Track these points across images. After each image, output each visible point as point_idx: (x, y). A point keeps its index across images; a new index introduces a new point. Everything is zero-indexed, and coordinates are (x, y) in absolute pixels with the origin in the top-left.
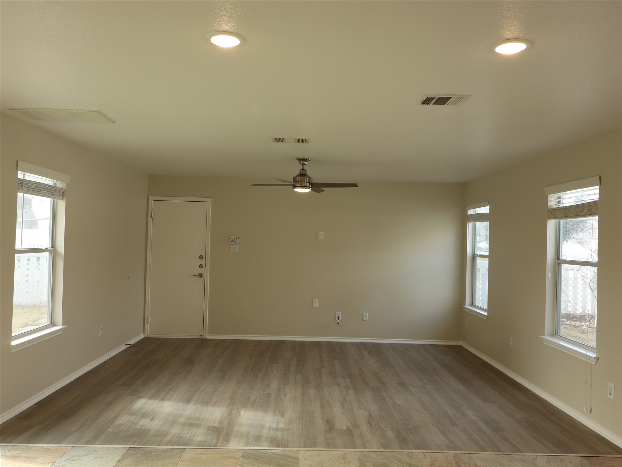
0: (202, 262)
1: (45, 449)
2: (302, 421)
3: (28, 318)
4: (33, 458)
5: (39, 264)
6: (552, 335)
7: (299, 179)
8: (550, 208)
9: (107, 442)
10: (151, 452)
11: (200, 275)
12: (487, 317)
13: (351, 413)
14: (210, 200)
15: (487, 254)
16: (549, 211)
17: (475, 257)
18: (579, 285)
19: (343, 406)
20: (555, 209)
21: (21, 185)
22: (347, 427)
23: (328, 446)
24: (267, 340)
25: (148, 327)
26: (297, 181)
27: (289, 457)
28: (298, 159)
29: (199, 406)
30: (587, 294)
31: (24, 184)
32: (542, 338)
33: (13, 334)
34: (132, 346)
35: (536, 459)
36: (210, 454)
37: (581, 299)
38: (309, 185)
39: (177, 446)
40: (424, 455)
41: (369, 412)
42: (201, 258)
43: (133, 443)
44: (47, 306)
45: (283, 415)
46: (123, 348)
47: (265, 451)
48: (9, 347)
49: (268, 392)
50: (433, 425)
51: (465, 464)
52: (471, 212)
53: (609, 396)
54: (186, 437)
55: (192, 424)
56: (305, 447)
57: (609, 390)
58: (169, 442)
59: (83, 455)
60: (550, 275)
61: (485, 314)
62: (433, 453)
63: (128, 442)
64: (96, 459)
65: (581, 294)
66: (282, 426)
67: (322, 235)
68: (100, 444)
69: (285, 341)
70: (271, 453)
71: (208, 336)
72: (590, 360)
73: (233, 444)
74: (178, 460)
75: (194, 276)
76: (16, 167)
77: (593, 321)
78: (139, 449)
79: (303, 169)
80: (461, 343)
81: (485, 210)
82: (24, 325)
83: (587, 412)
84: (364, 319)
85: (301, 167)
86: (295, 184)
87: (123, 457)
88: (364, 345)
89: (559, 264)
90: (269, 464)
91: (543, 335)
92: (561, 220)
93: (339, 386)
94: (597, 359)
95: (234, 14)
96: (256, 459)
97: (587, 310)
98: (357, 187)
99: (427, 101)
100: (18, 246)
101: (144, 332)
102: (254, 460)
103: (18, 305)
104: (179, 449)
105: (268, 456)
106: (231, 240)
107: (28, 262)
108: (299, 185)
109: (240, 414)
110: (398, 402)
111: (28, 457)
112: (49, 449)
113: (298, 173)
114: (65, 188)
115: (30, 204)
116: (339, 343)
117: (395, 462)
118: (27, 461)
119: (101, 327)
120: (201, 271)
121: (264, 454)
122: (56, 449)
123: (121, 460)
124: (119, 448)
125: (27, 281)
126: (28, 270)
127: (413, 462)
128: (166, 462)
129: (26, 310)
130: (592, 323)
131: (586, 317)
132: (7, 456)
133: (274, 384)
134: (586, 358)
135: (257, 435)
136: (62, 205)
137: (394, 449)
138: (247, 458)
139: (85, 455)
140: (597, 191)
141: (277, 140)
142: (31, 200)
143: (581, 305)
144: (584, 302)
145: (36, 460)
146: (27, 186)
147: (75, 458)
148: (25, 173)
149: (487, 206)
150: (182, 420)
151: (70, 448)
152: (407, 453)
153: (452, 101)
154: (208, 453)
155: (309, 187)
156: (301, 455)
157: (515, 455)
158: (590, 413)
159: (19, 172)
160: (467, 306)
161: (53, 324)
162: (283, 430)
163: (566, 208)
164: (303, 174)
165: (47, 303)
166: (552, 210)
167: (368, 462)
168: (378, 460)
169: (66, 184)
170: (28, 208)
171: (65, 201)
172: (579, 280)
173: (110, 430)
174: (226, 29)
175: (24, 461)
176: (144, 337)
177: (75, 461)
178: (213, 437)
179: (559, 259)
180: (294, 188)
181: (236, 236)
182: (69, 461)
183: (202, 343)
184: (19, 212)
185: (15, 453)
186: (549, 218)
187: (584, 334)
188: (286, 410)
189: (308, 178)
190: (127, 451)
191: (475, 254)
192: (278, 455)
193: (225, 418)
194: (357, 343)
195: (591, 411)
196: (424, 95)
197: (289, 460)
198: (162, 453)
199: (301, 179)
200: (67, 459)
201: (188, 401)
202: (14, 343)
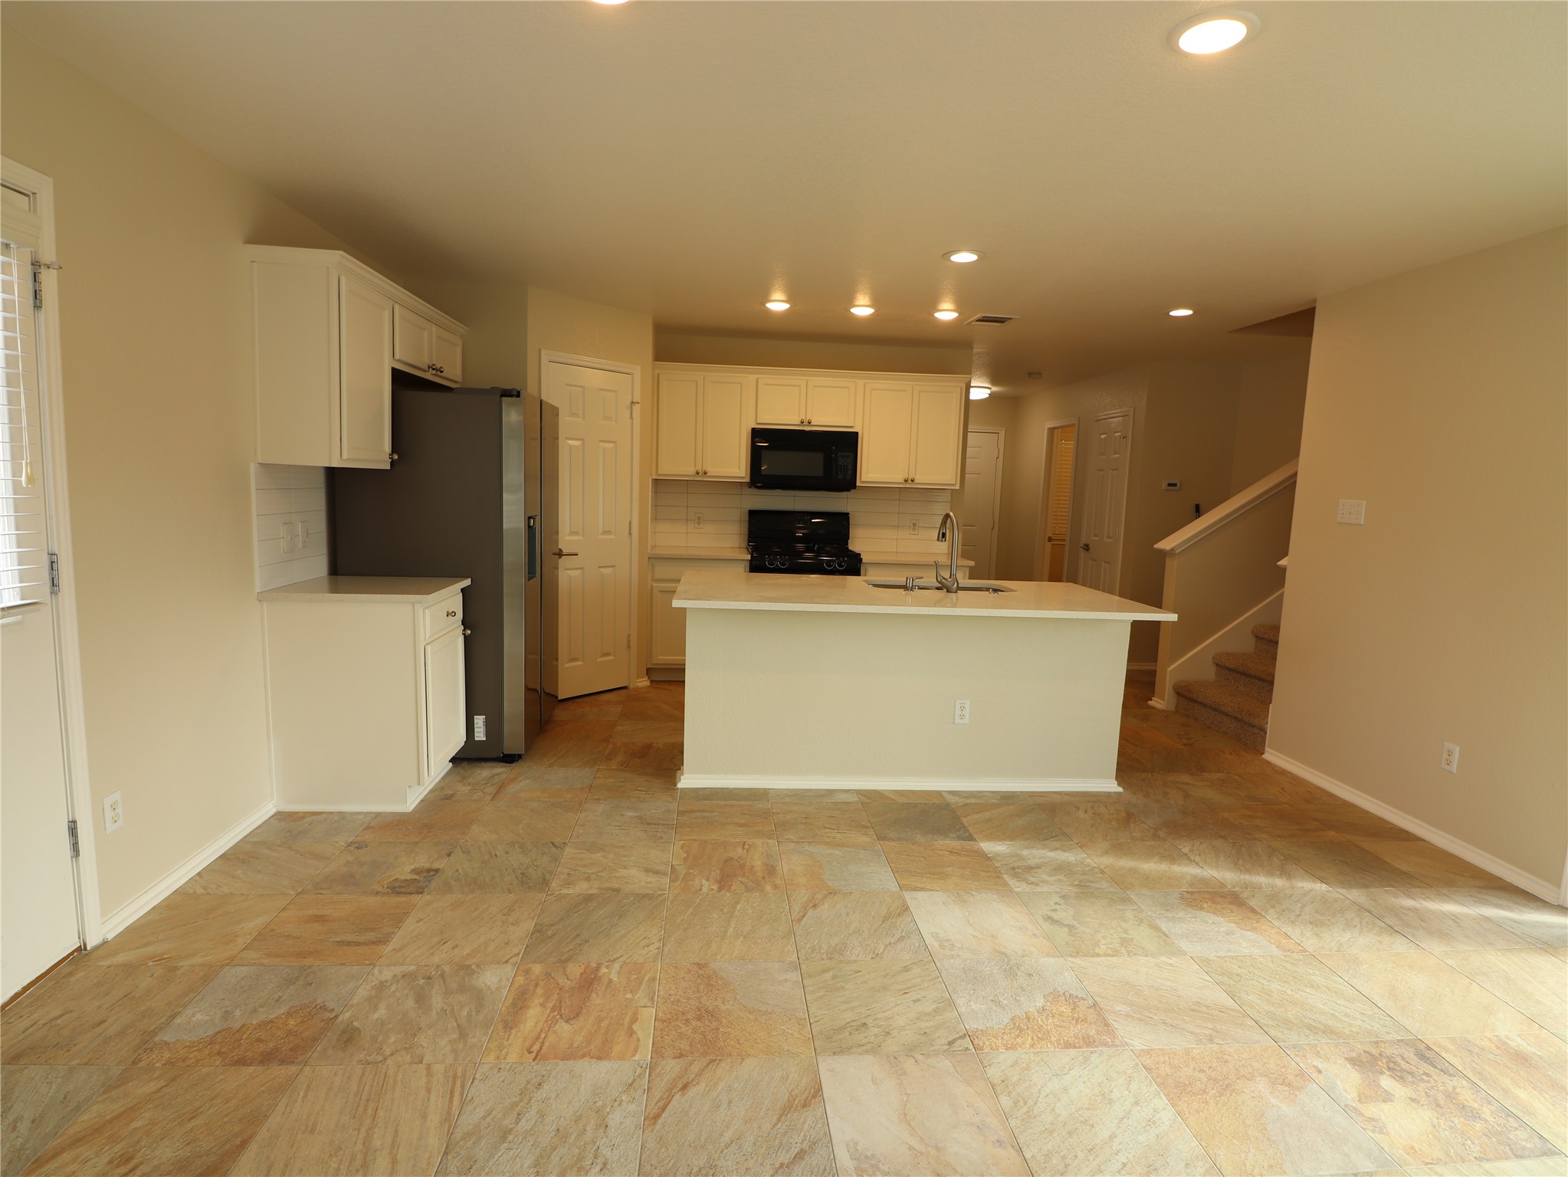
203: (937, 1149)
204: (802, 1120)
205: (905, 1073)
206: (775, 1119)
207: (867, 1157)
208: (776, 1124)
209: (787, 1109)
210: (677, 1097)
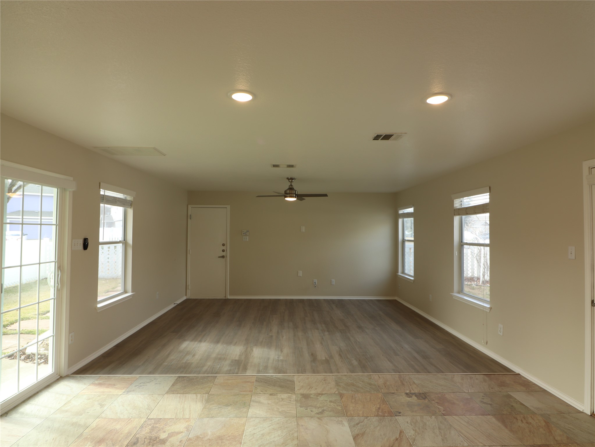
0: (224, 248)
1: (121, 378)
2: (295, 355)
3: (109, 287)
4: (113, 385)
5: (116, 251)
6: (459, 293)
7: (288, 191)
8: (456, 208)
9: (162, 373)
10: (193, 379)
11: (223, 257)
12: (414, 281)
13: (327, 348)
14: (229, 207)
15: (413, 239)
16: (455, 210)
17: (404, 241)
18: (469, 258)
19: (321, 343)
20: (459, 209)
21: (103, 199)
22: (326, 358)
23: (314, 372)
24: (268, 299)
25: (189, 292)
26: (287, 193)
27: (288, 380)
28: (288, 178)
29: (225, 346)
30: (474, 263)
31: (104, 198)
32: (452, 295)
33: (98, 300)
34: (178, 305)
35: (454, 377)
36: (234, 380)
37: (470, 267)
38: (295, 196)
39: (211, 374)
40: (379, 377)
41: (339, 347)
42: (223, 245)
43: (181, 373)
44: (121, 278)
45: (282, 351)
46: (172, 306)
47: (271, 377)
48: (96, 308)
49: (271, 335)
50: (383, 355)
51: (407, 382)
52: (401, 212)
53: (499, 333)
54: (217, 368)
55: (220, 358)
56: (298, 373)
57: (499, 329)
58: (205, 372)
59: (147, 382)
60: (456, 253)
61: (413, 279)
62: (384, 375)
63: (178, 372)
64: (156, 385)
65: (470, 263)
66: (281, 358)
67: (303, 229)
68: (158, 374)
69: (280, 299)
70: (275, 378)
71: (229, 297)
72: (485, 309)
73: (249, 373)
74: (212, 384)
75: (219, 257)
76: (99, 187)
77: (479, 281)
78: (185, 377)
79: (291, 185)
80: (396, 298)
81: (411, 210)
82: (106, 291)
83: (484, 343)
84: (332, 284)
85: (289, 184)
86: (285, 195)
87: (174, 383)
88: (332, 301)
89: (462, 245)
90: (274, 386)
91: (453, 292)
92: (463, 216)
93: (318, 329)
94: (491, 308)
95: (249, 78)
96: (265, 383)
97: (474, 274)
98: (327, 196)
99: (377, 138)
100: (101, 240)
101: (186, 295)
102: (264, 383)
103: (102, 278)
104: (213, 377)
105: (273, 380)
106: (243, 233)
107: (109, 249)
108: (289, 196)
109: (252, 351)
110: (358, 340)
111: (110, 385)
112: (124, 378)
113: (288, 187)
114: (132, 200)
115: (110, 211)
116: (316, 300)
117: (360, 382)
118: (109, 387)
119: (157, 293)
120: (224, 254)
121: (271, 378)
122: (129, 378)
123: (173, 385)
124: (172, 376)
125: (108, 262)
126: (108, 254)
127: (372, 382)
128: (204, 386)
129: (107, 281)
130: (479, 282)
131: (474, 278)
132: (95, 384)
133: (275, 329)
134: (483, 308)
135: (265, 365)
136: (130, 212)
137: (358, 373)
138: (259, 382)
139: (149, 382)
140: (488, 197)
141: (275, 166)
142: (110, 209)
143: (470, 271)
144: (473, 269)
145: (115, 386)
146: (107, 199)
147: (142, 384)
148: (105, 191)
149: (412, 207)
150: (214, 356)
151: (138, 377)
152: (367, 375)
153: (394, 137)
154: (232, 379)
155: (295, 197)
156: (295, 379)
157: (440, 375)
158: (487, 344)
159: (101, 190)
160: (400, 274)
161: (125, 292)
162: (282, 361)
163: (467, 208)
164: (291, 188)
165: (121, 277)
166: (457, 210)
167: (341, 383)
168: (348, 381)
169: (133, 198)
170: (108, 214)
171: (132, 209)
172: (469, 254)
173: (165, 364)
174: (243, 89)
175: (107, 387)
176: (186, 298)
177: (142, 386)
178: (235, 367)
179: (462, 242)
180: (285, 198)
181: (246, 231)
182: (137, 386)
183: (225, 302)
184: (101, 216)
185: (101, 381)
186: (455, 215)
187: (474, 290)
188: (283, 347)
189: (294, 191)
190: (177, 378)
191: (404, 239)
192: (280, 379)
193: (242, 354)
194: (327, 299)
195: (487, 343)
196: (375, 133)
197: (288, 382)
198: (201, 380)
199: (290, 192)
200: (136, 385)
201: (218, 342)
202: (99, 306)
203: (320, 425)
204: (358, 431)
205: (326, 443)
206: (366, 431)
207: (340, 424)
208: (365, 430)
209: (363, 434)
210: (398, 437)
